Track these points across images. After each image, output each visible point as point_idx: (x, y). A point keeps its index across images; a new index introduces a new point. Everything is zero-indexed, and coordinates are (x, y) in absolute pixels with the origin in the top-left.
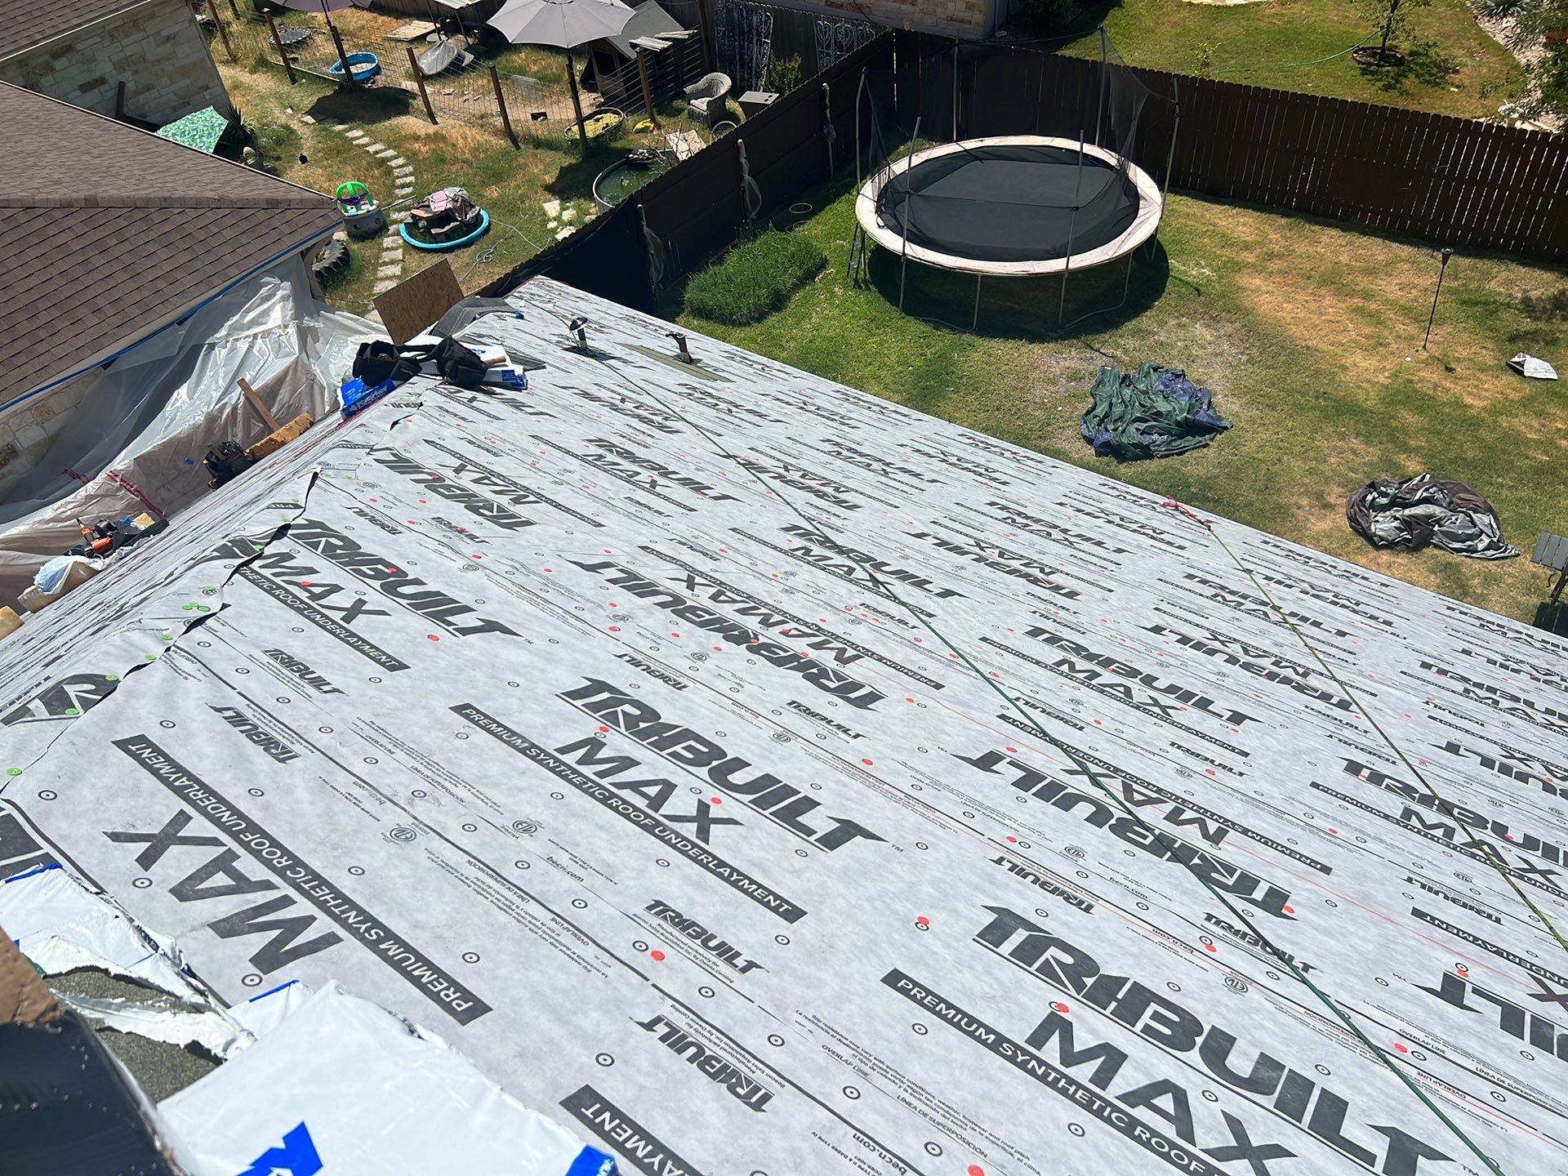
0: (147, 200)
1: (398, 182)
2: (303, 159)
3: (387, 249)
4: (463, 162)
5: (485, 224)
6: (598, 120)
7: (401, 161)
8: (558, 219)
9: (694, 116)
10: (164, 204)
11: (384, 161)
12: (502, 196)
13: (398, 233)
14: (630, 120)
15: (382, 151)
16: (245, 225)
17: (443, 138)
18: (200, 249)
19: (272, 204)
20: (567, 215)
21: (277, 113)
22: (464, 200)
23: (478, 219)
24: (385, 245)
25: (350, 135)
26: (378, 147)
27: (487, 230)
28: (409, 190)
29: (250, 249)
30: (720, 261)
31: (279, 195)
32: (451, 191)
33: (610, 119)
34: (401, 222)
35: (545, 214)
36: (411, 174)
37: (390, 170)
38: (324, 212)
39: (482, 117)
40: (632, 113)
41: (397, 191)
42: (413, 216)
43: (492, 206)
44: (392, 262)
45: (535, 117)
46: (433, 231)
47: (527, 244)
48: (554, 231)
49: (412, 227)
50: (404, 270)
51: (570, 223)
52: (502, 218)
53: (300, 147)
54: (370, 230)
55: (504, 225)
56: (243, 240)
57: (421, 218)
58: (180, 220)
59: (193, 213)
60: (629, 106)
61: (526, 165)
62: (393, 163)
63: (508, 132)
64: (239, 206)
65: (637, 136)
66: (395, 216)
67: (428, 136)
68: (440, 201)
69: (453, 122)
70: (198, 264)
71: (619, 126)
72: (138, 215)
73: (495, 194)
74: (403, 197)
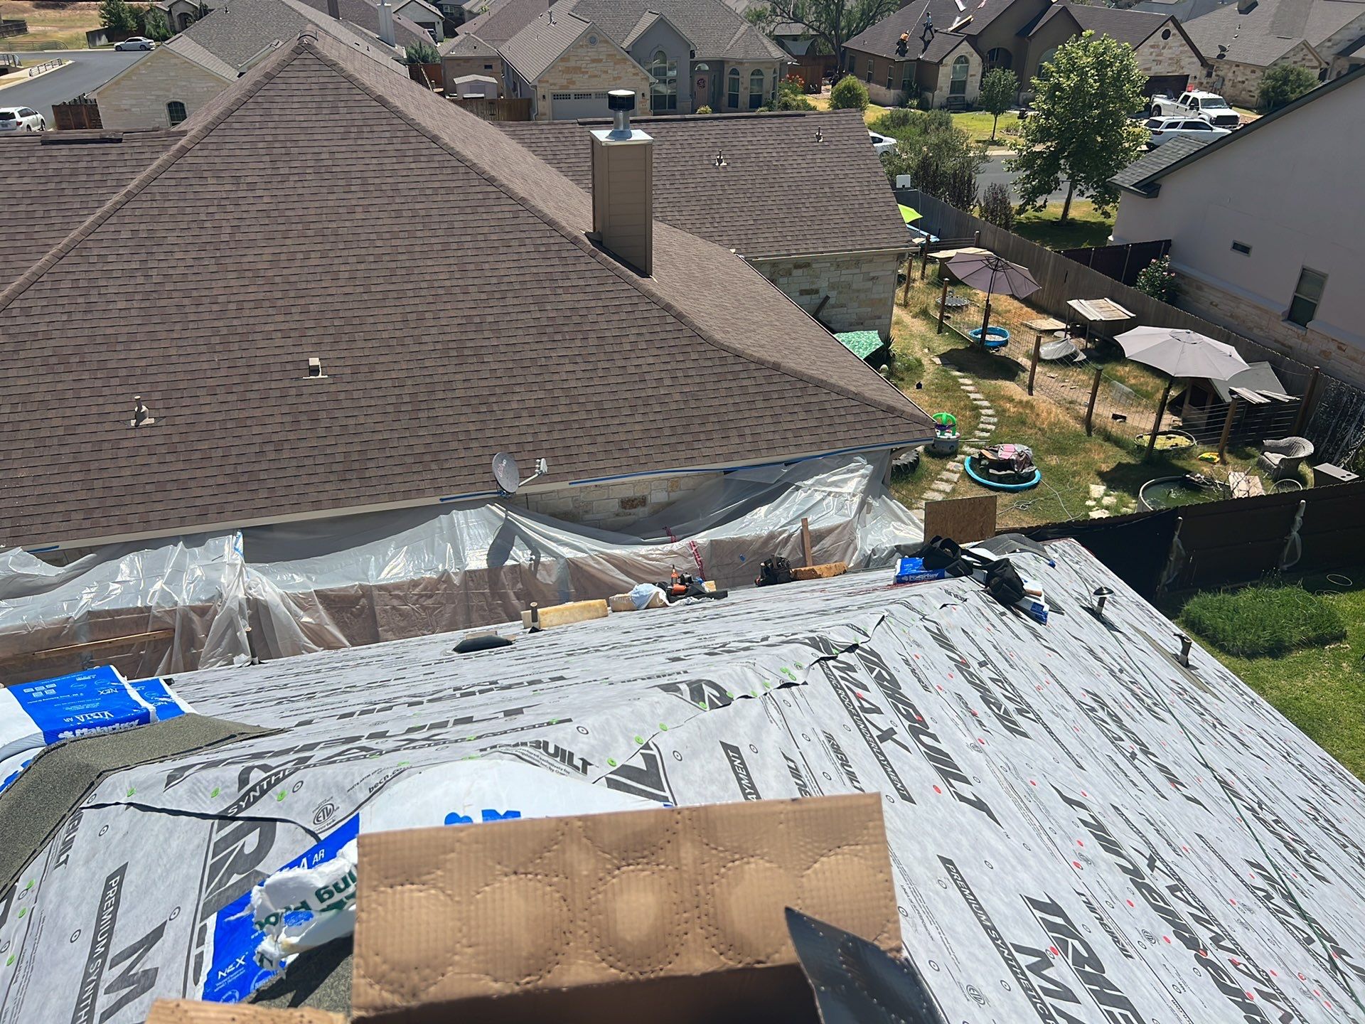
0: (811, 377)
1: (981, 426)
2: (919, 386)
3: (948, 470)
4: (1040, 429)
5: (1035, 481)
6: (1170, 438)
7: (990, 412)
8: (1098, 500)
9: (1262, 465)
10: (820, 384)
11: (977, 408)
12: (1059, 466)
13: (962, 462)
14: (1200, 447)
15: (980, 400)
16: (864, 417)
17: (1032, 407)
18: (827, 421)
19: (890, 410)
20: (1107, 501)
21: (917, 349)
22: (1027, 457)
23: (1031, 476)
24: (948, 467)
25: (961, 381)
26: (978, 396)
27: (1035, 486)
28: (987, 435)
29: (859, 434)
30: (1234, 591)
31: (899, 405)
32: (1019, 448)
33: (1182, 441)
34: (969, 455)
35: (1088, 493)
36: (994, 424)
37: (978, 416)
38: (924, 428)
39: (1071, 402)
40: (1204, 443)
41: (977, 433)
42: (981, 455)
43: (1047, 470)
44: (947, 481)
45: (1115, 417)
46: (991, 471)
47: (1062, 509)
48: (1090, 508)
49: (975, 462)
50: (954, 490)
51: (1107, 508)
52: (1051, 483)
53: (920, 377)
54: (943, 452)
55: (1050, 488)
56: (858, 426)
57: (986, 458)
58: (824, 398)
59: (834, 396)
60: (1205, 436)
61: (1091, 450)
62: (983, 412)
63: (1087, 422)
64: (866, 402)
65: (1199, 463)
66: (966, 449)
67: (1021, 402)
68: (1007, 452)
69: (1045, 398)
70: (820, 431)
71: (1188, 448)
72: (800, 384)
73: (1054, 463)
74: (979, 438)
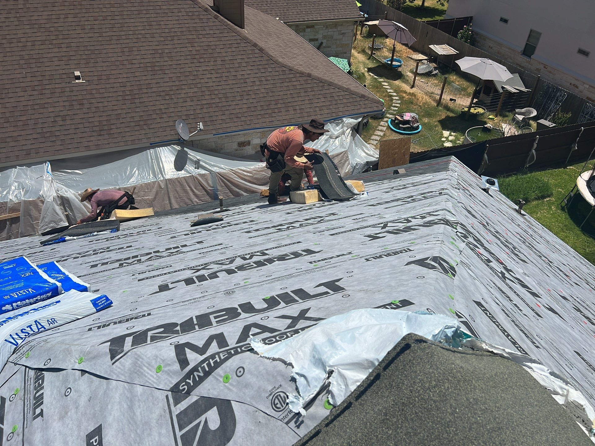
1: (394, 105)
2: (365, 86)
3: (381, 126)
4: (419, 106)
5: (419, 130)
6: (475, 109)
7: (397, 98)
8: (447, 138)
9: (514, 119)
11: (392, 96)
12: (429, 123)
13: (387, 122)
14: (488, 113)
15: (392, 92)
17: (415, 96)
20: (451, 138)
21: (362, 68)
22: (416, 119)
23: (417, 128)
24: (381, 124)
25: (383, 83)
27: (419, 132)
28: (397, 109)
30: (507, 177)
31: (366, 94)
32: (413, 115)
33: (481, 110)
34: (390, 118)
35: (442, 134)
36: (399, 104)
37: (392, 100)
39: (431, 93)
40: (490, 111)
41: (392, 108)
42: (396, 118)
43: (424, 125)
44: (381, 131)
45: (451, 100)
46: (401, 125)
47: (432, 142)
48: (444, 142)
49: (393, 122)
50: (384, 135)
51: (451, 141)
52: (426, 131)
53: (365, 82)
54: (379, 116)
55: (427, 133)
57: (398, 119)
60: (490, 108)
61: (441, 115)
62: (394, 98)
63: (439, 102)
64: (351, 93)
65: (488, 120)
66: (388, 115)
67: (410, 93)
68: (407, 116)
69: (420, 91)
71: (482, 114)
72: (321, 84)
73: (426, 121)
74: (393, 110)
